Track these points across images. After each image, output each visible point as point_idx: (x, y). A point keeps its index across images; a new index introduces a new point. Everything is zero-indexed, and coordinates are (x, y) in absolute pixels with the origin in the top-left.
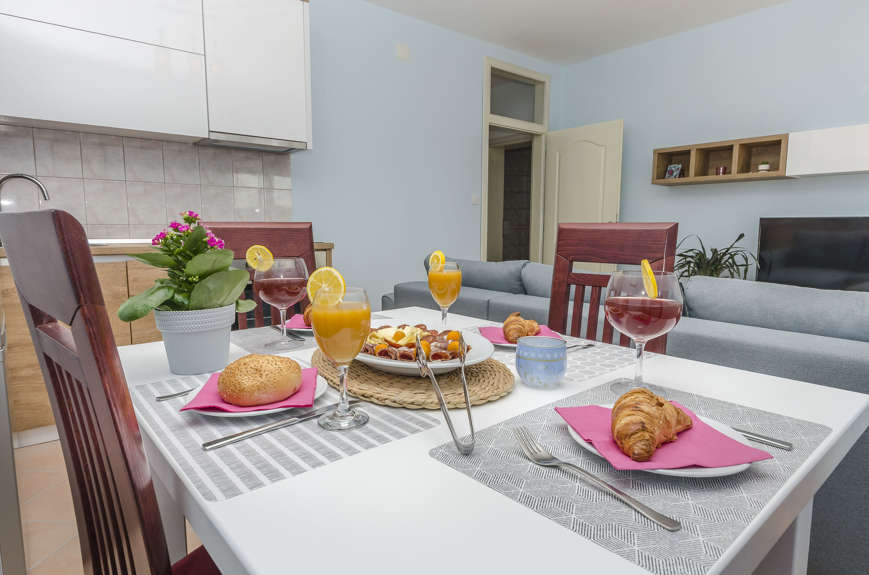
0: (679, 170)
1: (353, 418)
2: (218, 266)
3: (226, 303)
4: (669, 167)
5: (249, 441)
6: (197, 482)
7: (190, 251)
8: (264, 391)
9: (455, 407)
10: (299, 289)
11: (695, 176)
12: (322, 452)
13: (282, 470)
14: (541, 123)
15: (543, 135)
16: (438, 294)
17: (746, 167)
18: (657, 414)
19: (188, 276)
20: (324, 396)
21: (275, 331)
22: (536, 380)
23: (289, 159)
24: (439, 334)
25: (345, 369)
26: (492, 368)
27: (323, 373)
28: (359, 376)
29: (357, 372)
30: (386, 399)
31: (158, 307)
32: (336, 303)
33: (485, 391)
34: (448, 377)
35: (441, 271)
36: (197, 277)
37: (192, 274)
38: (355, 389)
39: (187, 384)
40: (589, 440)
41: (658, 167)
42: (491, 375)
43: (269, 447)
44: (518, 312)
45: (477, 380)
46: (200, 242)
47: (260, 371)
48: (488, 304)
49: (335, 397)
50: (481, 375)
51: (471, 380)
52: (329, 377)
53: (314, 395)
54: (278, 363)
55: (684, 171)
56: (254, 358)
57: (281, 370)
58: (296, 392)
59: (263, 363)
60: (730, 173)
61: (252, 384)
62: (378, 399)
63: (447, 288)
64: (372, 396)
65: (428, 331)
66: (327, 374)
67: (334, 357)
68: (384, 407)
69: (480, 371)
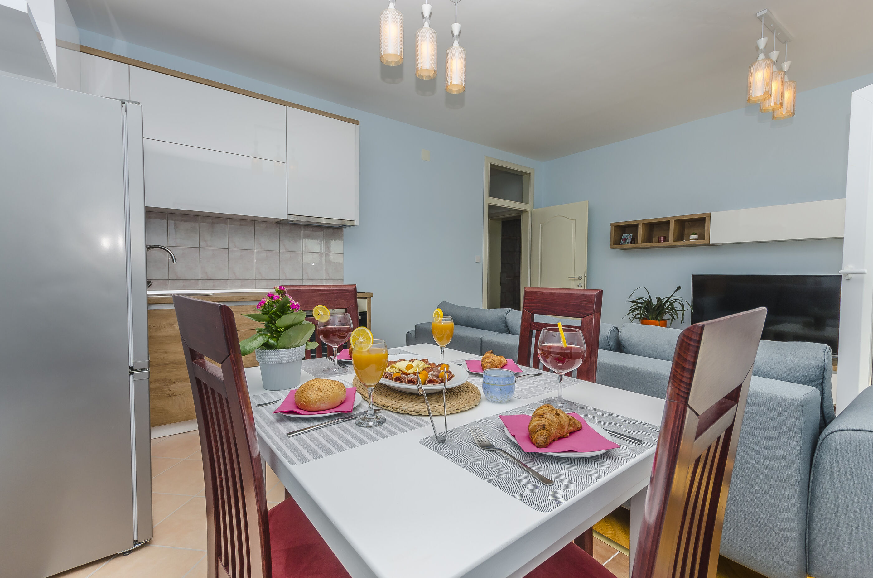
0: (631, 238)
1: (376, 419)
2: (296, 321)
3: (300, 344)
4: (623, 236)
5: (313, 432)
6: (284, 455)
7: (280, 312)
8: (323, 402)
9: (440, 414)
10: (346, 334)
11: (642, 243)
12: (356, 440)
13: (333, 449)
14: (527, 203)
15: (529, 211)
16: (437, 337)
17: (680, 237)
18: (555, 420)
19: (277, 328)
20: (359, 406)
21: (330, 361)
22: (494, 397)
23: (343, 232)
24: (436, 366)
25: (372, 389)
26: (468, 389)
27: (360, 391)
28: (382, 393)
29: (381, 390)
30: (398, 408)
31: (259, 347)
32: (367, 349)
33: (460, 404)
34: (438, 395)
35: (440, 322)
36: (283, 328)
37: (280, 326)
38: (378, 402)
39: (274, 396)
40: (514, 435)
41: (614, 236)
42: (466, 394)
43: (325, 436)
44: (491, 351)
45: (456, 397)
46: (286, 306)
47: (321, 389)
48: (482, 340)
49: (366, 406)
50: (459, 394)
51: (452, 397)
52: (363, 393)
53: (353, 405)
54: (332, 385)
55: (634, 239)
56: (317, 381)
57: (333, 389)
58: (342, 403)
59: (323, 384)
60: (668, 241)
61: (316, 397)
62: (392, 408)
63: (444, 334)
64: (389, 406)
65: (429, 364)
66: (362, 392)
67: (365, 383)
68: (395, 414)
69: (460, 391)
